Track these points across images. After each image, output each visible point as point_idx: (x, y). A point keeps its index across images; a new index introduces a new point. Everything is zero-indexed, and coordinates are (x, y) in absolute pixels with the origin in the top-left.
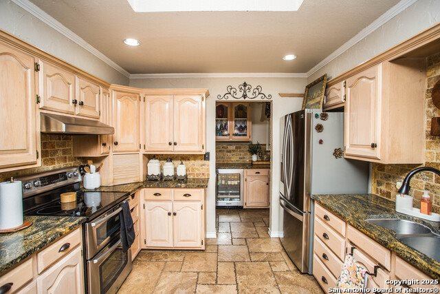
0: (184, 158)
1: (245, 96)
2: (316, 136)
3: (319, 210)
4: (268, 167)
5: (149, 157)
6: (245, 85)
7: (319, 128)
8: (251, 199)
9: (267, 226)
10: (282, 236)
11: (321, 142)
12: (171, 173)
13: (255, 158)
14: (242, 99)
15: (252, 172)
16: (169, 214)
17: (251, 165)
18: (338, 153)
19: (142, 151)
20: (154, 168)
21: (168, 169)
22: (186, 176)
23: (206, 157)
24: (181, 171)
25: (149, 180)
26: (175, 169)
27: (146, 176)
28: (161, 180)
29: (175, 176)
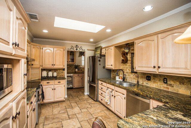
0: (56, 70)
1: (77, 49)
2: (99, 63)
3: (100, 82)
5: (43, 70)
6: (77, 46)
7: (100, 61)
8: (76, 85)
9: (83, 92)
10: (88, 94)
11: (100, 64)
12: (52, 76)
13: (77, 70)
14: (76, 50)
15: (76, 75)
16: (53, 89)
17: (75, 73)
18: (104, 67)
19: (41, 68)
20: (45, 74)
21: (50, 74)
22: (57, 76)
23: (64, 70)
24: (55, 74)
25: (43, 78)
26: (53, 74)
27: (42, 77)
28: (47, 78)
29: (53, 76)
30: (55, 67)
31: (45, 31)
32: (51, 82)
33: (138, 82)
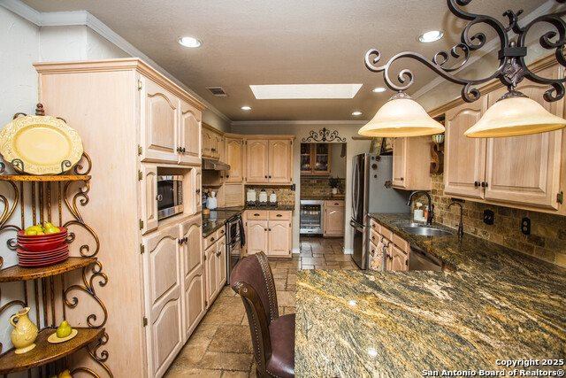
0: (275, 188)
1: (324, 139)
2: (372, 172)
4: (343, 199)
5: (249, 187)
6: (324, 130)
7: (375, 167)
9: (342, 247)
10: (352, 253)
11: (376, 176)
12: (266, 200)
13: (335, 191)
14: (322, 142)
15: (331, 203)
16: (266, 230)
17: (332, 198)
18: (388, 184)
19: (245, 183)
20: (252, 196)
21: (263, 197)
22: (277, 202)
23: (293, 188)
24: (273, 199)
25: (249, 205)
26: (268, 197)
27: (246, 202)
28: (257, 205)
29: (268, 202)
30: (272, 182)
31: (246, 108)
32: (264, 214)
33: (461, 227)
